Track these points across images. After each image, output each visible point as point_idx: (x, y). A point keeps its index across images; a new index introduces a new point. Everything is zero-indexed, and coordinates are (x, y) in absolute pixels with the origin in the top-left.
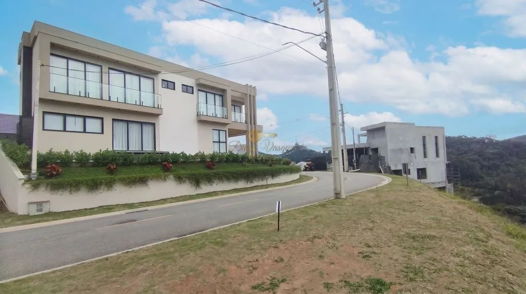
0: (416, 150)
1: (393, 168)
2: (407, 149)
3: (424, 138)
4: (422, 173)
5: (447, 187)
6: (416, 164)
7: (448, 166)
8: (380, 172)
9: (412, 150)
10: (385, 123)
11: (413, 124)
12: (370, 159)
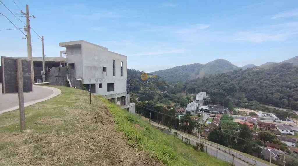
0: (108, 69)
1: (86, 82)
2: (101, 68)
3: (114, 61)
4: (111, 87)
5: (126, 97)
6: (107, 80)
7: (128, 82)
8: (68, 85)
9: (105, 69)
10: (82, 41)
11: (107, 49)
12: (59, 72)
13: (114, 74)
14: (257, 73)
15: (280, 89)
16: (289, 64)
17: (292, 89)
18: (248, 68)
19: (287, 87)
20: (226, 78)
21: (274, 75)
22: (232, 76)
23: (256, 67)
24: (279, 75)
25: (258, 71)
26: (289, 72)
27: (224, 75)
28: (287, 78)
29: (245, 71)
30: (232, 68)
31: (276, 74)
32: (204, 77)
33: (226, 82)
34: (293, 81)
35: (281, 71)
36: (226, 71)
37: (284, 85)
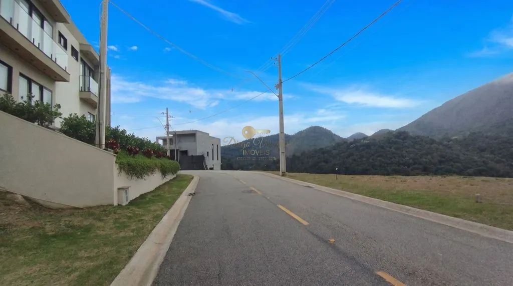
3: (213, 145)
9: (208, 153)
13: (213, 159)
14: (368, 146)
15: (397, 168)
16: (404, 132)
17: (411, 168)
18: (355, 139)
19: (404, 164)
20: (326, 155)
21: (388, 149)
22: (334, 152)
23: (365, 138)
24: (394, 149)
25: (368, 143)
26: (406, 144)
27: (323, 151)
28: (404, 152)
29: (351, 143)
30: (334, 140)
31: (390, 148)
32: (294, 156)
33: (326, 162)
34: (412, 155)
35: (396, 143)
36: (325, 144)
37: (401, 162)
